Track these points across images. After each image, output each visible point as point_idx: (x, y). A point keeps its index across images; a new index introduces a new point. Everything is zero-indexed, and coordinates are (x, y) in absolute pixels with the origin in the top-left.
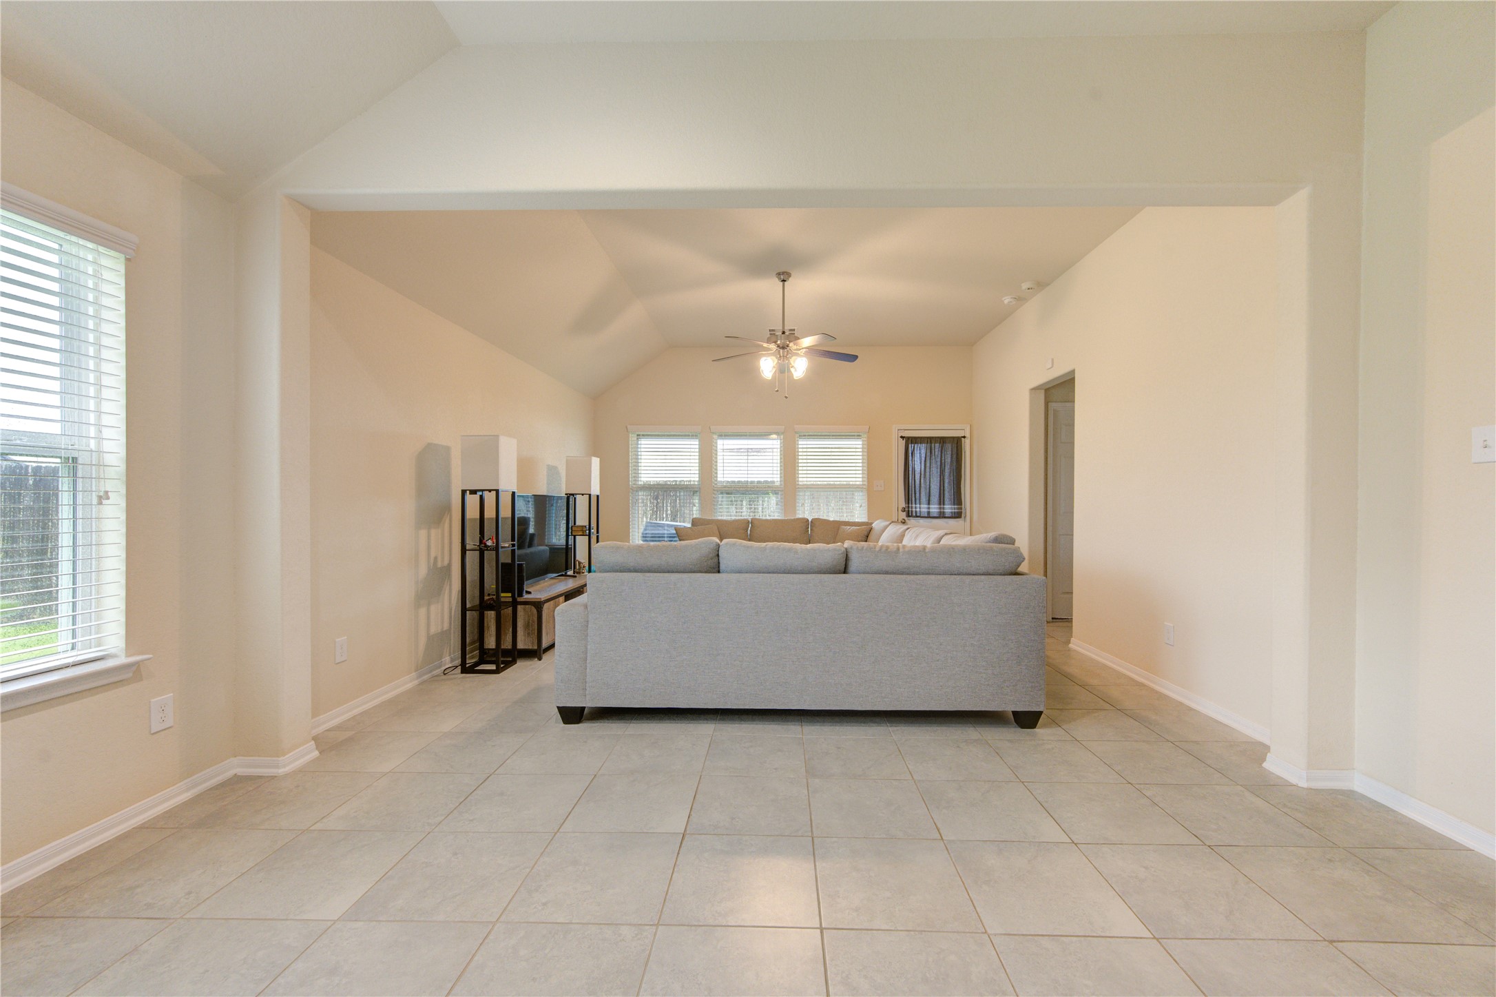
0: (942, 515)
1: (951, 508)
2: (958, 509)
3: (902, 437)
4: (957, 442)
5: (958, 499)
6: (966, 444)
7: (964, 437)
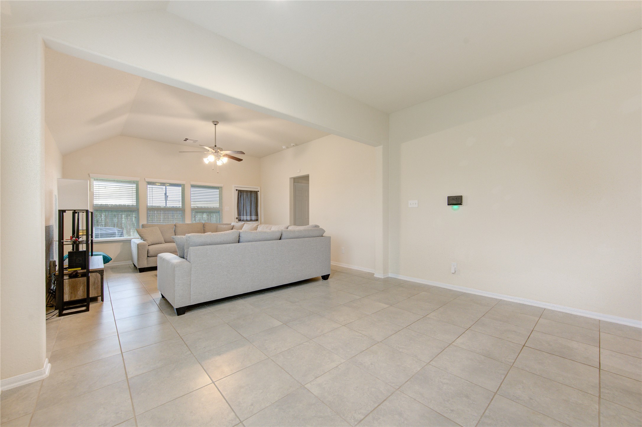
0: (251, 220)
1: (254, 218)
2: (257, 218)
3: (237, 190)
4: (256, 193)
5: (257, 215)
6: (259, 193)
7: (258, 191)
